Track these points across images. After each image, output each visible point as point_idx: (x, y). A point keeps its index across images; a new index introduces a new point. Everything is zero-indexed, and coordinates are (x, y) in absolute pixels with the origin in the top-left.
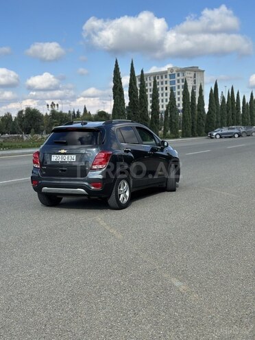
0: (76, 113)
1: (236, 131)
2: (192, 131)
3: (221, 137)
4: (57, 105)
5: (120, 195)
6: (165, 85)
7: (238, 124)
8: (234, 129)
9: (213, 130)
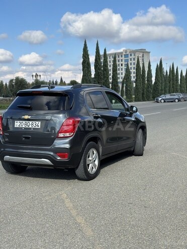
0: (54, 82)
1: (176, 97)
2: (143, 96)
3: (165, 102)
4: (40, 76)
5: (88, 165)
6: (121, 63)
7: (177, 91)
8: (175, 95)
9: (158, 96)
